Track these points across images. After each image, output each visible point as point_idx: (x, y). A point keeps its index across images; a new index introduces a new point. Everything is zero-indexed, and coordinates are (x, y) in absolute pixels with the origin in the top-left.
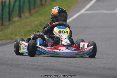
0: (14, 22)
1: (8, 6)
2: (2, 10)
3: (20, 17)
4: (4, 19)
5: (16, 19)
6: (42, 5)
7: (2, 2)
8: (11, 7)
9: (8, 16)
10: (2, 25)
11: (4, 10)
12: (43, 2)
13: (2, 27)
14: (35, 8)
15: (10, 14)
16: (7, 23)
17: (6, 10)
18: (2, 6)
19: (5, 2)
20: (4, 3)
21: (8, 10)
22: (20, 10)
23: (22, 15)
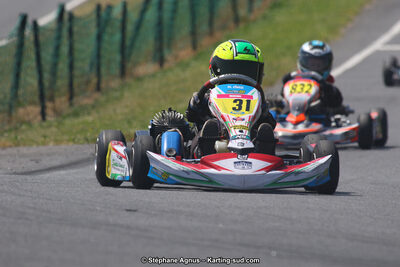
0: (139, 79)
1: (118, 24)
2: (99, 38)
3: (161, 61)
4: (103, 70)
5: (147, 68)
6: (237, 20)
7: (99, 8)
8: (130, 28)
9: (118, 57)
10: (98, 88)
11: (106, 37)
12: (242, 12)
13: (97, 95)
14: (211, 33)
15: (125, 50)
16: (115, 83)
17: (113, 38)
18: (99, 25)
19: (110, 7)
20: (103, 14)
21: (118, 37)
22: (159, 38)
23: (168, 55)
